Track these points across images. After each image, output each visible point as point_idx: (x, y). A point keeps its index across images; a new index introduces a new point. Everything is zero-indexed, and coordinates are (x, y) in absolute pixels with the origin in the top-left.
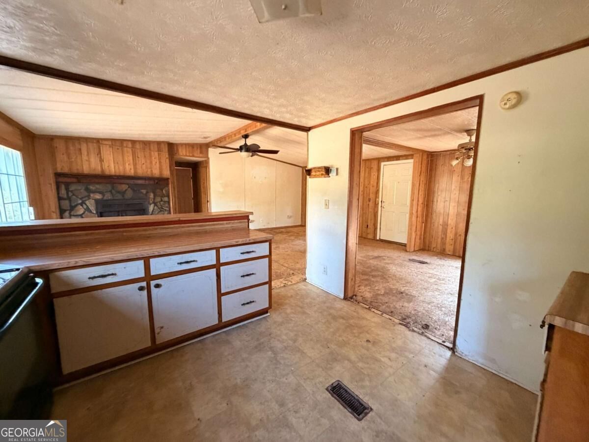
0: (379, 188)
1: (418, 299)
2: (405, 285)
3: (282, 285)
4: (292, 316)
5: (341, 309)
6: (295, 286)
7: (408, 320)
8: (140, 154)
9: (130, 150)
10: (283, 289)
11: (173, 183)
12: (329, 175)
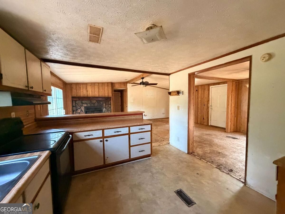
0: (209, 99)
1: (229, 157)
2: (222, 149)
3: (158, 145)
4: (161, 159)
5: (185, 158)
6: (164, 146)
7: (221, 166)
8: (101, 88)
9: (97, 86)
10: (158, 147)
11: (113, 99)
12: (179, 94)
